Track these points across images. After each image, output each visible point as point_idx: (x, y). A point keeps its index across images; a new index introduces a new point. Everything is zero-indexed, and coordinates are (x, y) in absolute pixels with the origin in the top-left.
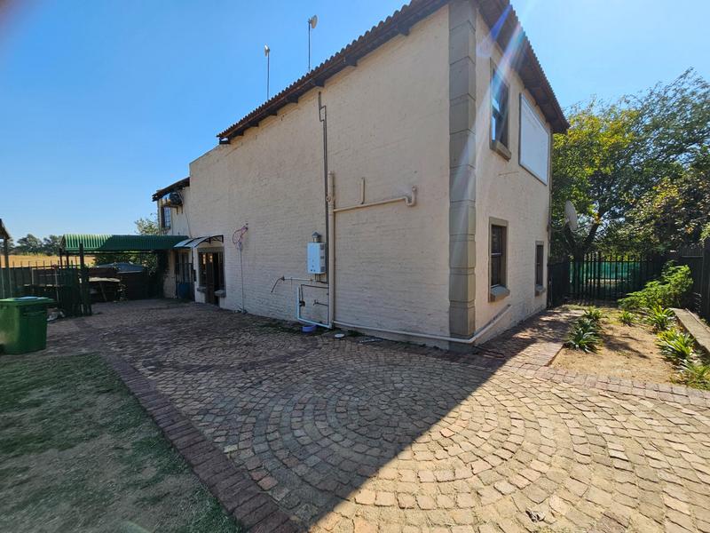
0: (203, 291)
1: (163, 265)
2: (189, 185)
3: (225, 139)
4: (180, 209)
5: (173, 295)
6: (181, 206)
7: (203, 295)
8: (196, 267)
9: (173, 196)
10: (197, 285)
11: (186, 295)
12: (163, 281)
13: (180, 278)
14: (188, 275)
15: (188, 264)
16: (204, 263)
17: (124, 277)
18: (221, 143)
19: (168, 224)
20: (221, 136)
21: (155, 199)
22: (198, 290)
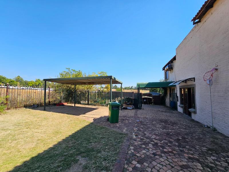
0: (182, 107)
1: (165, 93)
2: (175, 60)
3: (197, 21)
4: (172, 71)
5: (169, 105)
6: (172, 69)
7: (182, 109)
8: (178, 95)
9: (170, 66)
10: (179, 103)
11: (174, 107)
12: (166, 99)
13: (171, 99)
14: (175, 98)
15: (175, 93)
16: (183, 93)
17: (154, 97)
18: (194, 23)
19: (167, 78)
20: (194, 19)
21: (163, 70)
22: (179, 106)
